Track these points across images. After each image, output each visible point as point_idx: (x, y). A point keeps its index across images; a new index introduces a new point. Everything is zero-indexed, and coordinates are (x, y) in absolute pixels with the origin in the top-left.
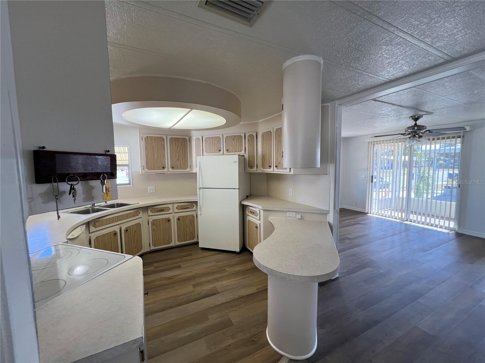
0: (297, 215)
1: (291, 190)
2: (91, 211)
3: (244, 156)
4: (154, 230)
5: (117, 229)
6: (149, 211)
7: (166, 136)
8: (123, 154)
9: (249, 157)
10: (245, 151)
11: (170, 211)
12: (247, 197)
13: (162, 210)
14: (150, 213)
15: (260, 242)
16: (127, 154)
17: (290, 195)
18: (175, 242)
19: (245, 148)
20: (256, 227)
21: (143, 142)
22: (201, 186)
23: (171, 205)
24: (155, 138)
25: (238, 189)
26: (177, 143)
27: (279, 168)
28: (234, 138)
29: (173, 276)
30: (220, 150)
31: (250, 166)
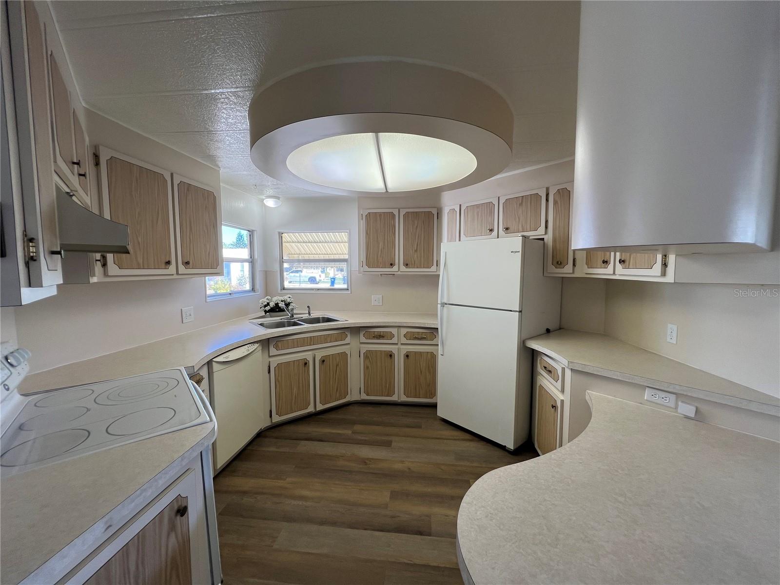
0: (680, 403)
1: (675, 327)
2: (286, 325)
3: (543, 239)
4: (368, 368)
5: (308, 356)
6: (362, 335)
7: (397, 210)
8: (342, 244)
9: (554, 240)
10: (546, 227)
11: (394, 340)
12: (548, 331)
13: (380, 336)
14: (363, 339)
15: (561, 445)
16: (347, 244)
17: (669, 340)
18: (398, 395)
19: (547, 222)
20: (553, 407)
21: (363, 223)
22: (445, 301)
23: (396, 329)
24: (380, 214)
25: (518, 313)
26: (416, 222)
27: (631, 267)
28: (522, 201)
29: (370, 459)
30: (491, 230)
31: (555, 263)
